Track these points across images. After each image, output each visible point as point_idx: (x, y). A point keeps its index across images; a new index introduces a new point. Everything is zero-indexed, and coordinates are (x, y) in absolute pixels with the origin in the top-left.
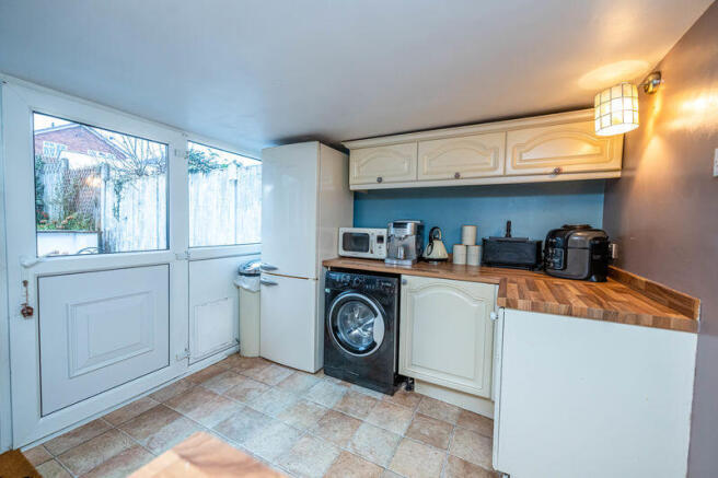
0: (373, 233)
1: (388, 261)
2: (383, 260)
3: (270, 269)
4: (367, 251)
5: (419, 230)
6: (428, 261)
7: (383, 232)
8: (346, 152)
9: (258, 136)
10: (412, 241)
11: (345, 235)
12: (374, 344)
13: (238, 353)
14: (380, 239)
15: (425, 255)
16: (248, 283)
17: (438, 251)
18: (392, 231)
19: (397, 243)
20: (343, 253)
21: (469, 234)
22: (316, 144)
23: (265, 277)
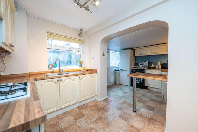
0: (140, 63)
1: (143, 68)
2: (142, 68)
3: (121, 70)
4: (138, 66)
5: (149, 63)
6: (151, 68)
7: (142, 63)
8: (134, 50)
9: (118, 48)
10: (147, 64)
11: (134, 64)
12: (141, 81)
13: (115, 83)
14: (141, 64)
15: (150, 67)
16: (117, 72)
17: (153, 66)
18: (143, 63)
19: (144, 65)
20: (134, 67)
21: (159, 63)
22: (129, 50)
23: (120, 71)
